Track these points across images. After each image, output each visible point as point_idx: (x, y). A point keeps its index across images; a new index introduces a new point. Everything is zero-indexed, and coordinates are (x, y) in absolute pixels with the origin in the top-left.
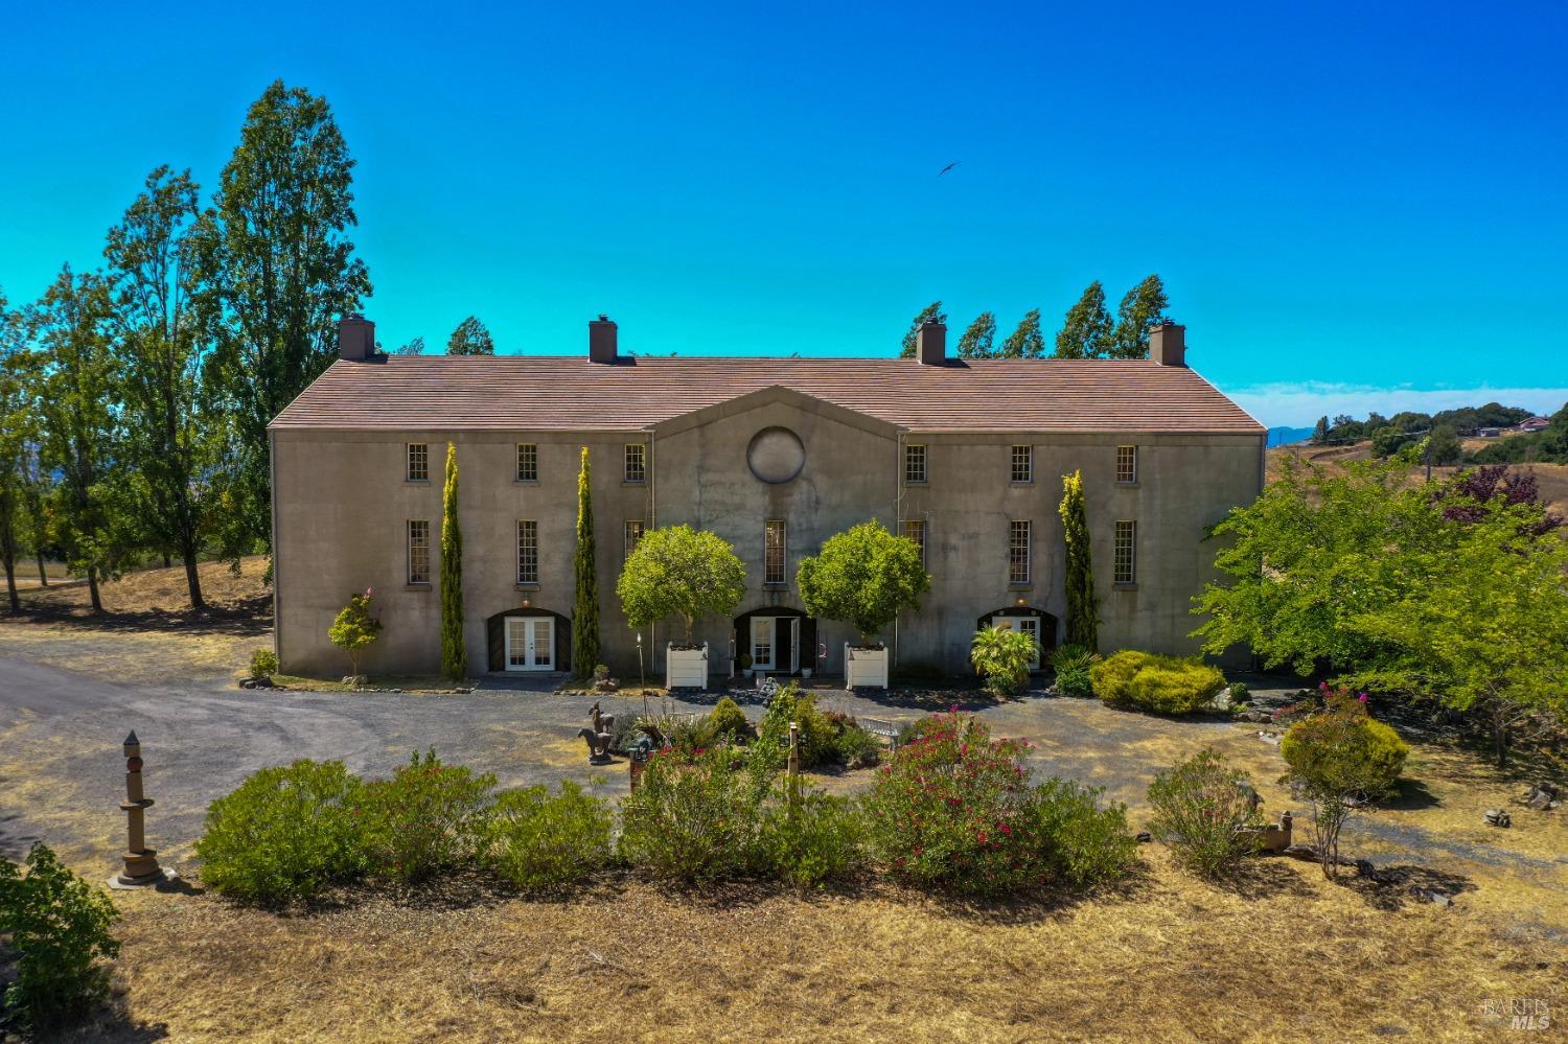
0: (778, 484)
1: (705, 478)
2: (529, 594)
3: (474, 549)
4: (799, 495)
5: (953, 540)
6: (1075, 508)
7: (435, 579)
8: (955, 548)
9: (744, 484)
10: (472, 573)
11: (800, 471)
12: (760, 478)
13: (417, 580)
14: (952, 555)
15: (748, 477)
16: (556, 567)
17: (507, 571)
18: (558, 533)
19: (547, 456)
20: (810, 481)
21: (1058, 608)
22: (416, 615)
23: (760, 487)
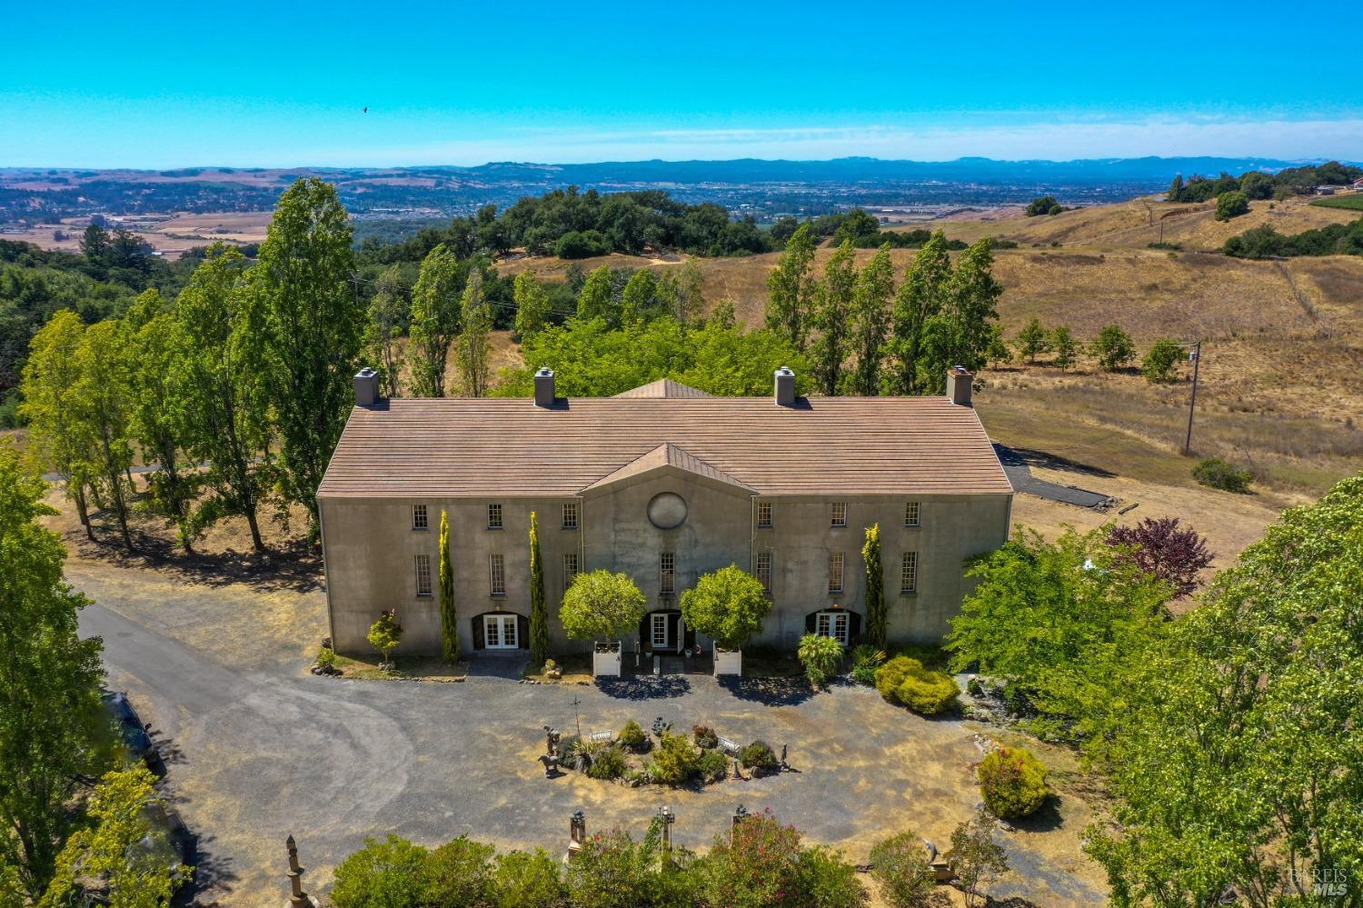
0: (667, 529)
1: (618, 526)
2: (499, 603)
3: (462, 574)
4: (683, 537)
5: (790, 565)
6: (873, 551)
7: (437, 593)
8: (791, 571)
9: (645, 531)
10: (460, 589)
11: (683, 522)
12: (656, 526)
13: (424, 593)
14: (789, 576)
15: (648, 526)
16: (518, 586)
17: (484, 587)
18: (518, 564)
19: (507, 512)
20: (691, 528)
21: (861, 609)
22: (424, 616)
23: (656, 532)
